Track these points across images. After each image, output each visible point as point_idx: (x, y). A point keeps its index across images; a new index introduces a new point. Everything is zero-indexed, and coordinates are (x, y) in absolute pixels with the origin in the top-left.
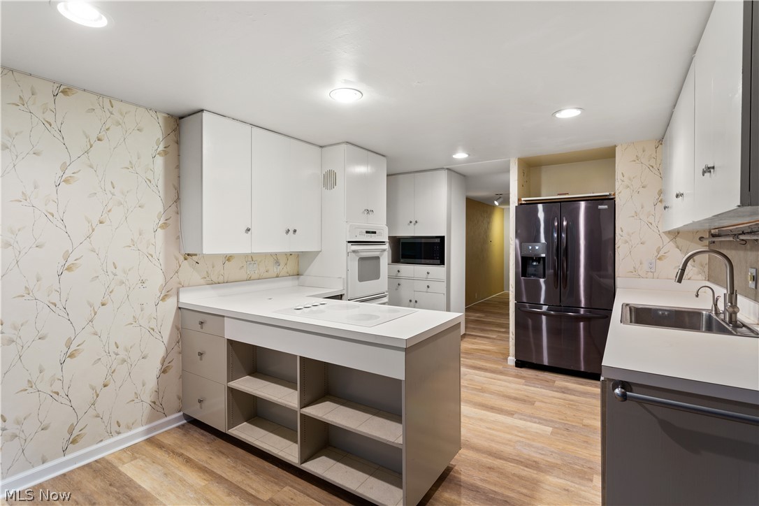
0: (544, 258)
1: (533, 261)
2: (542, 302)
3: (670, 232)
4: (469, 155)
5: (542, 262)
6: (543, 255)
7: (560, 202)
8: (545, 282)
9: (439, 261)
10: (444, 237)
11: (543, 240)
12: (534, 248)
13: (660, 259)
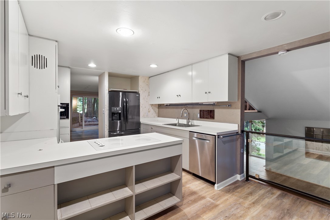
0: (120, 113)
1: (116, 114)
2: (118, 130)
3: (151, 104)
4: (97, 66)
5: (118, 114)
6: (120, 112)
7: (126, 92)
8: (120, 122)
9: (65, 117)
10: (69, 104)
11: (120, 106)
12: (117, 109)
13: (149, 112)
